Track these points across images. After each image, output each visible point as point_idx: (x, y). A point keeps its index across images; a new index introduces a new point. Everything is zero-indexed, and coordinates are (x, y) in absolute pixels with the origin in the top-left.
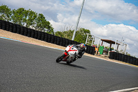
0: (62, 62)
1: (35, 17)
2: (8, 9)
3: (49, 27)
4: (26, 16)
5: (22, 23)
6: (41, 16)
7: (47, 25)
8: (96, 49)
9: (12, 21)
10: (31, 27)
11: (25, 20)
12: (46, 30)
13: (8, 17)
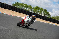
1: (43, 10)
2: (31, 7)
3: (49, 15)
4: (39, 10)
6: (46, 10)
7: (48, 14)
9: (33, 12)
10: (41, 14)
11: (38, 12)
12: (47, 16)
13: (31, 10)
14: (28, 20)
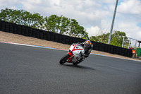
0: (66, 63)
1: (68, 23)
2: (40, 17)
3: (83, 32)
4: (59, 23)
5: (56, 30)
6: (74, 21)
7: (81, 30)
8: (134, 52)
9: (45, 29)
10: (65, 33)
11: (58, 27)
12: (80, 36)
13: (41, 24)
14: (80, 51)
